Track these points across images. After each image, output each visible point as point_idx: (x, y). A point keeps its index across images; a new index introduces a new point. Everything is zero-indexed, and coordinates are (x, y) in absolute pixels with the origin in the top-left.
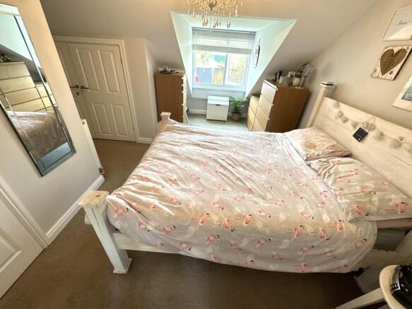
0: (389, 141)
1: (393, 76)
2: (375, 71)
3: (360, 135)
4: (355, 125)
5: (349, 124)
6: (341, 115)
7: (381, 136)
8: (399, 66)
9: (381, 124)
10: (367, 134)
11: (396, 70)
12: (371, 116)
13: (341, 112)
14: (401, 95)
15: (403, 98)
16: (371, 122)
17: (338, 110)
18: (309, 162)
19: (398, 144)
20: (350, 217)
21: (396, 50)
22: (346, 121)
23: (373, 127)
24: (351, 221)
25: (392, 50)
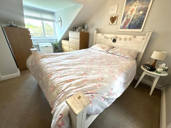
0: (123, 39)
1: (115, 23)
2: (110, 23)
3: (114, 41)
4: (111, 39)
5: (109, 39)
6: (105, 37)
7: (120, 39)
8: (116, 20)
9: (119, 36)
10: (116, 40)
11: (116, 22)
12: (115, 35)
13: (105, 36)
14: (119, 28)
15: (120, 29)
16: (116, 36)
17: (104, 36)
18: (108, 52)
19: (125, 39)
20: (132, 59)
21: (114, 17)
22: (108, 38)
23: (117, 37)
24: (132, 60)
25: (113, 17)
